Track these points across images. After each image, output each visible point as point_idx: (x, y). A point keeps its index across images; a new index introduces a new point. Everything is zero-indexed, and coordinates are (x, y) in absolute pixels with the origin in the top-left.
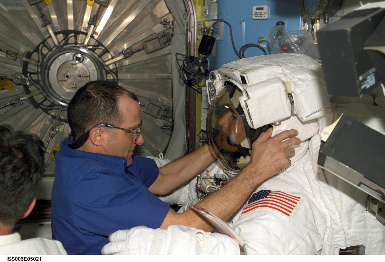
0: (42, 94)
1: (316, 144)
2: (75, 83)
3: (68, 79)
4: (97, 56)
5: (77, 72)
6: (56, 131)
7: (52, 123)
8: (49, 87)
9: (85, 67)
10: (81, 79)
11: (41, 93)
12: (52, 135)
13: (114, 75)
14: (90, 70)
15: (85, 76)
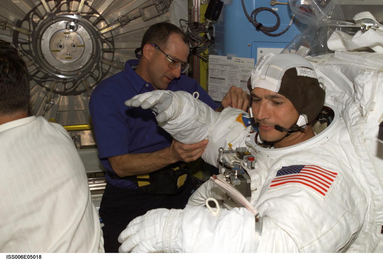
0: (35, 65)
1: (353, 114)
2: (68, 53)
3: (61, 49)
4: (91, 24)
5: (70, 42)
6: (51, 104)
7: (46, 95)
8: (41, 58)
9: (79, 36)
10: (75, 48)
11: (33, 64)
12: (47, 108)
13: (110, 44)
14: (84, 39)
15: (79, 46)
